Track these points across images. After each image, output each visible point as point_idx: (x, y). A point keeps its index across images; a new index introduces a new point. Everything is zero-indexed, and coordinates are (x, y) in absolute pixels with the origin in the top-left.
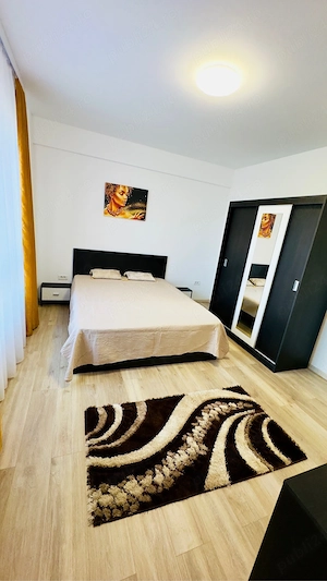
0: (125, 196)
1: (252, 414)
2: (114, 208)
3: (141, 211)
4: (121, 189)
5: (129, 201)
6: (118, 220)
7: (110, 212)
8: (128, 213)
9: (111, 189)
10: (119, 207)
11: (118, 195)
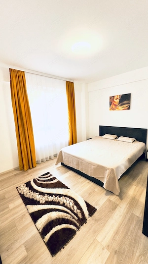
0: (118, 100)
1: (74, 218)
2: (114, 107)
3: (127, 105)
4: (116, 97)
5: (120, 102)
6: (116, 111)
7: (112, 109)
8: (120, 108)
9: (112, 98)
10: (116, 106)
11: (115, 100)
